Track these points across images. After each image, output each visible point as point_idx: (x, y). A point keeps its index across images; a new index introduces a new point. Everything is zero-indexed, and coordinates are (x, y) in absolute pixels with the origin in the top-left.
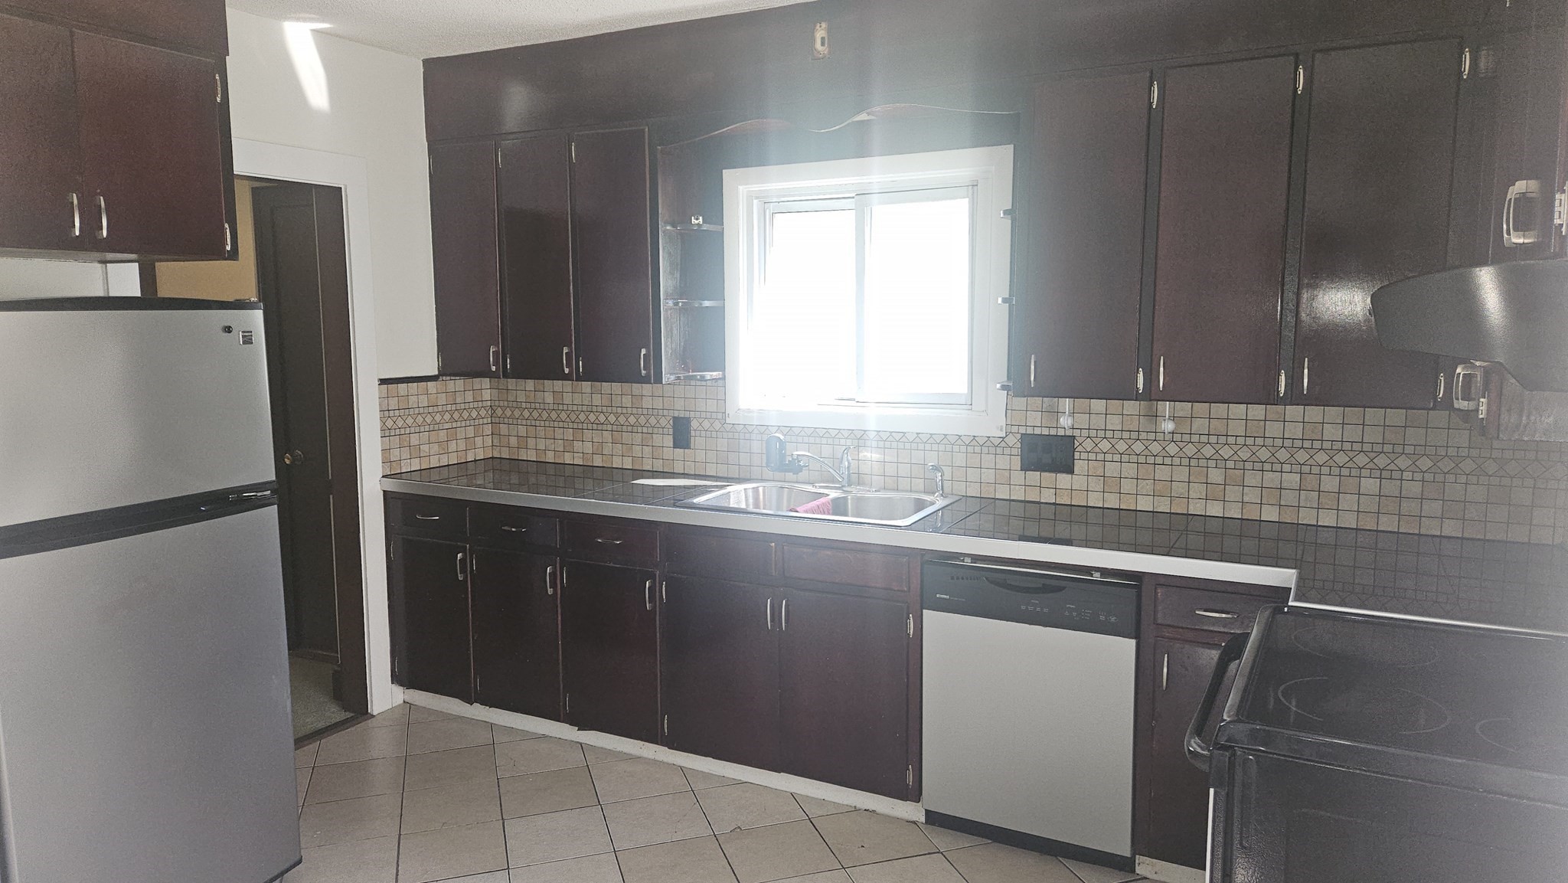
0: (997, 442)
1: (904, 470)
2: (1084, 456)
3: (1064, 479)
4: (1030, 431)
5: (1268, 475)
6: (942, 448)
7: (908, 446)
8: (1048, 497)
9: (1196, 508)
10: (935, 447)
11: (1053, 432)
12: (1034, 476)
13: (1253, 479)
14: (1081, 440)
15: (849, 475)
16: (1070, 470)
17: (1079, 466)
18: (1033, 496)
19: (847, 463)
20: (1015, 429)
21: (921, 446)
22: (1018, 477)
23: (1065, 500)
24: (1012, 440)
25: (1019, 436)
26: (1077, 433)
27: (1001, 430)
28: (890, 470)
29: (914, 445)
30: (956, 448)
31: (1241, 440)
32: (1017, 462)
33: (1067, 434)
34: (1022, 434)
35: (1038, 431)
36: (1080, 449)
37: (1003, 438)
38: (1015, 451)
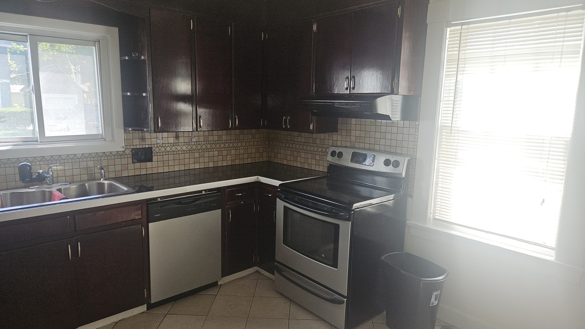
0: (121, 153)
1: (76, 172)
2: (156, 154)
3: (149, 164)
4: (135, 147)
5: (210, 153)
6: (96, 159)
7: (77, 160)
8: (143, 172)
9: (192, 167)
10: (92, 159)
11: (144, 146)
12: (138, 165)
13: (206, 155)
14: (154, 148)
15: (53, 178)
16: (151, 160)
17: (155, 158)
18: (138, 173)
19: (51, 173)
20: (128, 147)
21: (85, 160)
22: (131, 166)
23: (150, 172)
24: (128, 152)
25: (130, 150)
26: (153, 146)
27: (123, 148)
28: (68, 173)
29: (81, 160)
30: (102, 158)
31: (203, 143)
32: (130, 160)
33: (149, 147)
34: (132, 149)
35: (138, 147)
36: (154, 152)
37: (124, 151)
38: (129, 156)
